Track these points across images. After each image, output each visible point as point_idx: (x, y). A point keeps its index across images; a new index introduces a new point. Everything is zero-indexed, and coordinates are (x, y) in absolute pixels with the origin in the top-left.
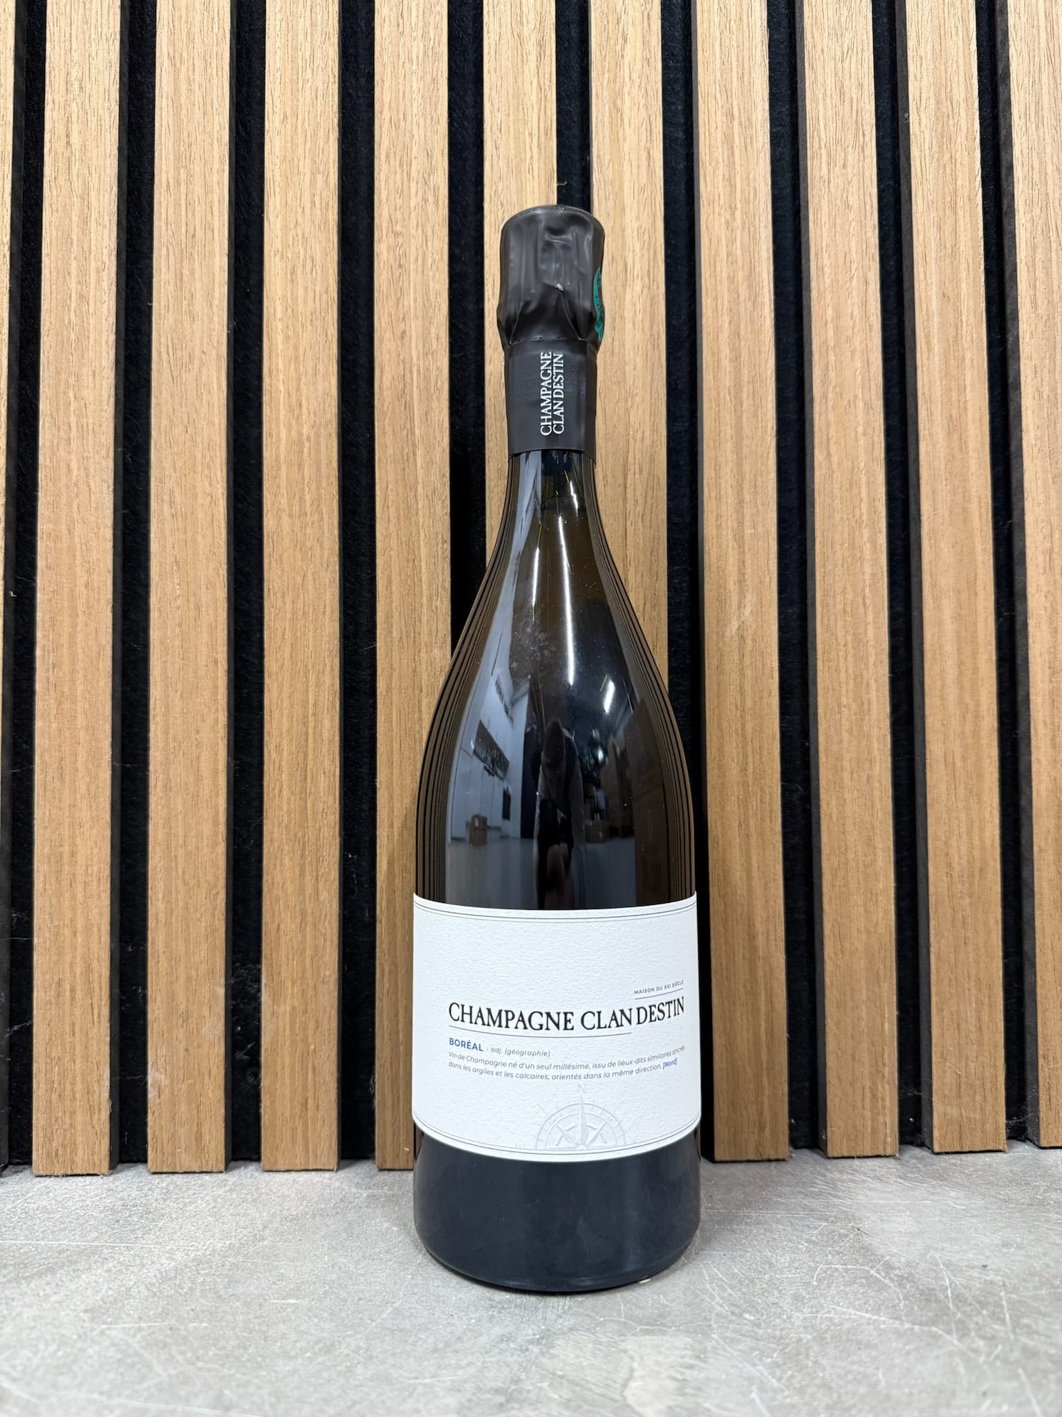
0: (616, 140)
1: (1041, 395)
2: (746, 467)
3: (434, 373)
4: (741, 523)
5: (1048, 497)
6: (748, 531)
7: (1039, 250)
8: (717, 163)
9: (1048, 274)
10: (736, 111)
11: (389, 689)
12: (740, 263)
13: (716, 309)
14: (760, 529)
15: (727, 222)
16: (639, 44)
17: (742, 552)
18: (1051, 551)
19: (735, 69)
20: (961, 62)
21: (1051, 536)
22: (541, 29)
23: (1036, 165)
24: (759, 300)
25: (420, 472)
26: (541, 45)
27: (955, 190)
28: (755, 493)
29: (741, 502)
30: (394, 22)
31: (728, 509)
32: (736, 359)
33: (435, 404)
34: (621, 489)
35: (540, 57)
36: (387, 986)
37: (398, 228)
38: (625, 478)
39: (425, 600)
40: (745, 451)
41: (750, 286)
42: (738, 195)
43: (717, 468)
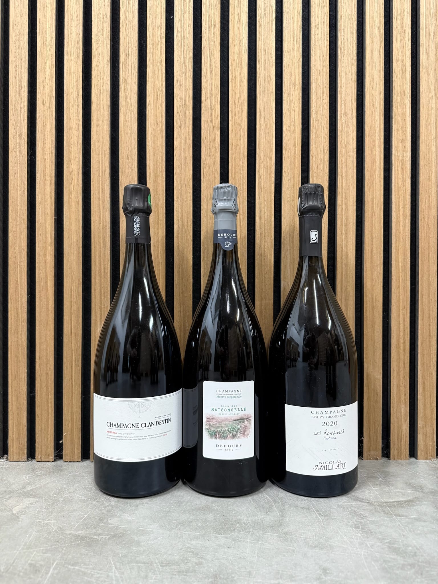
0: (70, 206)
1: (179, 271)
2: (102, 290)
3: (23, 267)
4: (101, 304)
5: (180, 297)
6: (103, 306)
7: (180, 234)
8: (96, 211)
9: (182, 239)
10: (101, 198)
11: (11, 346)
12: (101, 238)
13: (95, 250)
14: (106, 306)
15: (98, 228)
16: (76, 181)
17: (101, 312)
18: (181, 311)
19: (101, 187)
20: (161, 183)
21: (181, 307)
22: (51, 177)
23: (180, 211)
24: (107, 247)
25: (19, 291)
26: (51, 181)
27: (158, 218)
28: (105, 297)
29: (101, 299)
30: (14, 176)
31: (98, 301)
32: (100, 263)
33: (23, 274)
34: (70, 295)
35: (51, 184)
36: (11, 418)
37: (14, 230)
38: (71, 293)
39: (20, 323)
40: (102, 286)
41: (104, 244)
42: (101, 220)
43: (95, 290)
